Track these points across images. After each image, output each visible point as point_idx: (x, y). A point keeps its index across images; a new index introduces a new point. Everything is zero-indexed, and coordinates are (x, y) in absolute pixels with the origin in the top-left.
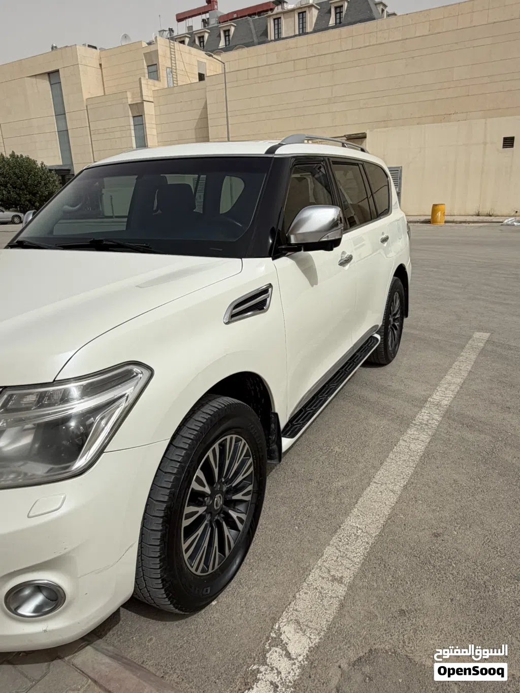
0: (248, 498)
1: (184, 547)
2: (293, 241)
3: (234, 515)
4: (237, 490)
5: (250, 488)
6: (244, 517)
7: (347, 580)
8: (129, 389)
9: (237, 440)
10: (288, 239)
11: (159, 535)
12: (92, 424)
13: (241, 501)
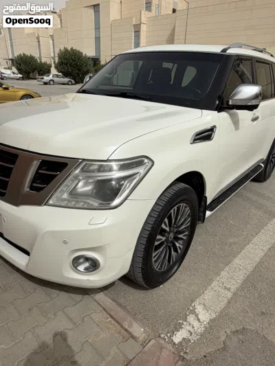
0: (185, 238)
1: (154, 255)
2: (230, 103)
3: (177, 245)
4: (181, 232)
5: (187, 233)
6: (181, 247)
7: (232, 290)
8: (141, 170)
9: (186, 207)
10: (228, 102)
11: (144, 246)
12: (123, 184)
13: (181, 239)
